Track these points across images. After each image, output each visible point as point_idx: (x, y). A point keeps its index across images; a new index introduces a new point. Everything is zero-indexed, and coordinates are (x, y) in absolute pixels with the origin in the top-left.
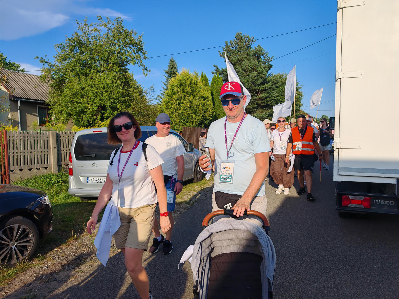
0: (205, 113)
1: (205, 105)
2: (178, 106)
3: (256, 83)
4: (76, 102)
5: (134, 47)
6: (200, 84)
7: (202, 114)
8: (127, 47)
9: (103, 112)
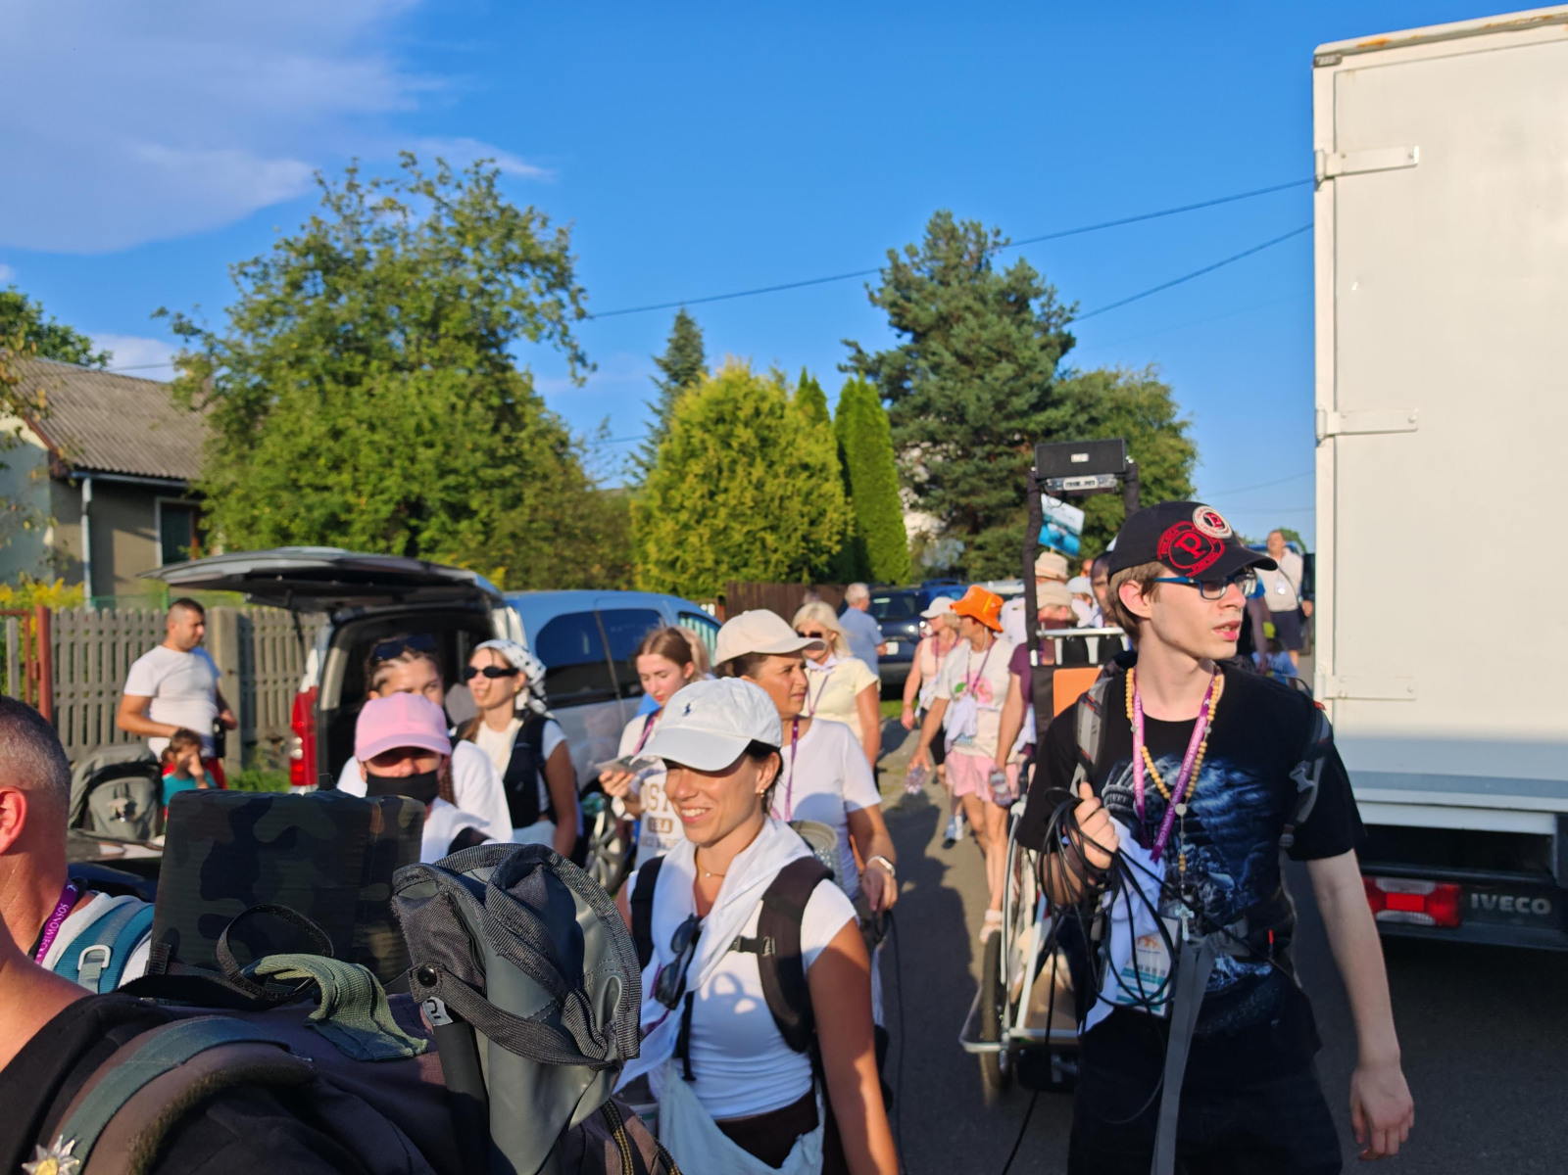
0: (813, 529)
1: (813, 497)
2: (709, 503)
3: (1010, 408)
4: (310, 485)
5: (539, 272)
6: (795, 417)
7: (799, 533)
8: (508, 271)
9: (413, 522)
